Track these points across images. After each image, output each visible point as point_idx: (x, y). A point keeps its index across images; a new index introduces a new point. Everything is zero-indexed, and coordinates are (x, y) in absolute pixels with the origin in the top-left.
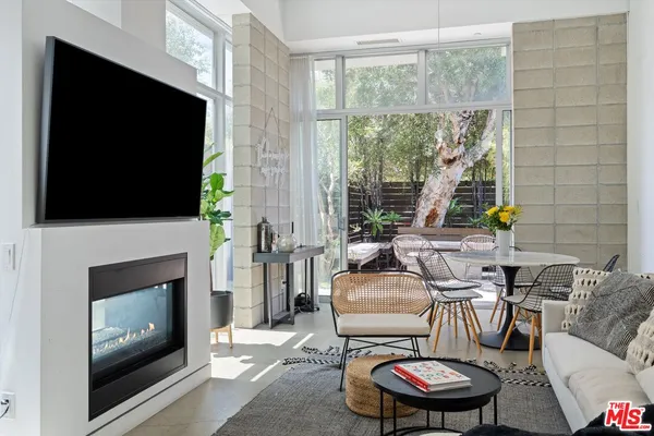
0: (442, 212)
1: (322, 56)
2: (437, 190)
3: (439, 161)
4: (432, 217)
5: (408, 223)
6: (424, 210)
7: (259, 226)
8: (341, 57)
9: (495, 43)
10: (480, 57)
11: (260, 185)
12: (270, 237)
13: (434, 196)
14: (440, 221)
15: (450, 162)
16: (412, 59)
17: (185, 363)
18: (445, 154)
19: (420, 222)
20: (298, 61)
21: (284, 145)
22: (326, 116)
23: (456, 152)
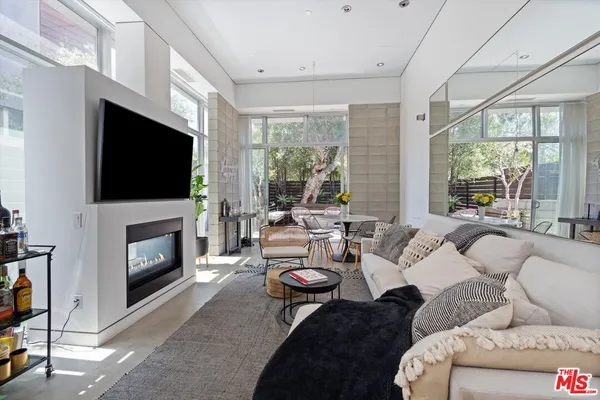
0: (315, 196)
1: (255, 116)
2: (313, 185)
3: (314, 171)
4: (311, 198)
5: (299, 201)
6: (307, 195)
7: (222, 203)
8: (265, 117)
9: (340, 114)
10: (333, 121)
11: (222, 181)
12: (228, 209)
13: (312, 188)
14: (315, 200)
15: (319, 171)
16: (301, 120)
17: (182, 275)
18: (317, 167)
19: (305, 201)
20: (243, 118)
21: (236, 161)
22: (257, 147)
23: (322, 167)
